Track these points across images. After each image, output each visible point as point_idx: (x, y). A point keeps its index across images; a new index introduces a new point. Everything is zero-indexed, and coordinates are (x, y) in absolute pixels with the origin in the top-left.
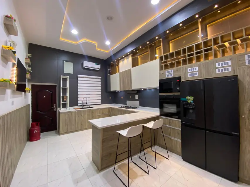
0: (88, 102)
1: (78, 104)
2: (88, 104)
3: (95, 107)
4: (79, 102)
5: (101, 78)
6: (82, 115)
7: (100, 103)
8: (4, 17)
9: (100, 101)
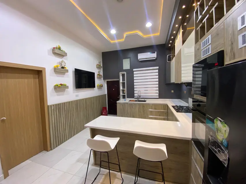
0: (141, 95)
1: (134, 96)
2: (141, 97)
3: (148, 101)
4: (135, 95)
5: (158, 67)
6: (134, 107)
7: (158, 97)
8: (53, 49)
9: (158, 95)
